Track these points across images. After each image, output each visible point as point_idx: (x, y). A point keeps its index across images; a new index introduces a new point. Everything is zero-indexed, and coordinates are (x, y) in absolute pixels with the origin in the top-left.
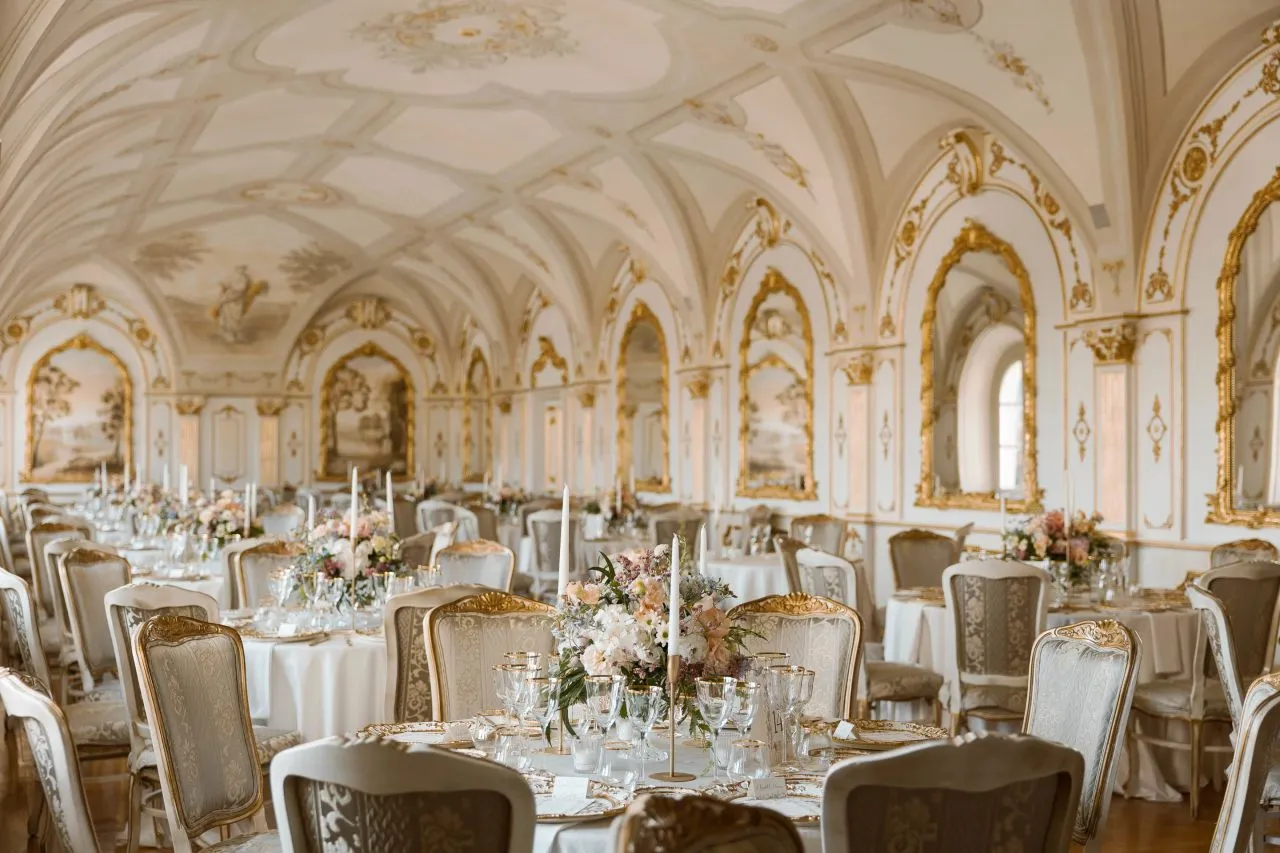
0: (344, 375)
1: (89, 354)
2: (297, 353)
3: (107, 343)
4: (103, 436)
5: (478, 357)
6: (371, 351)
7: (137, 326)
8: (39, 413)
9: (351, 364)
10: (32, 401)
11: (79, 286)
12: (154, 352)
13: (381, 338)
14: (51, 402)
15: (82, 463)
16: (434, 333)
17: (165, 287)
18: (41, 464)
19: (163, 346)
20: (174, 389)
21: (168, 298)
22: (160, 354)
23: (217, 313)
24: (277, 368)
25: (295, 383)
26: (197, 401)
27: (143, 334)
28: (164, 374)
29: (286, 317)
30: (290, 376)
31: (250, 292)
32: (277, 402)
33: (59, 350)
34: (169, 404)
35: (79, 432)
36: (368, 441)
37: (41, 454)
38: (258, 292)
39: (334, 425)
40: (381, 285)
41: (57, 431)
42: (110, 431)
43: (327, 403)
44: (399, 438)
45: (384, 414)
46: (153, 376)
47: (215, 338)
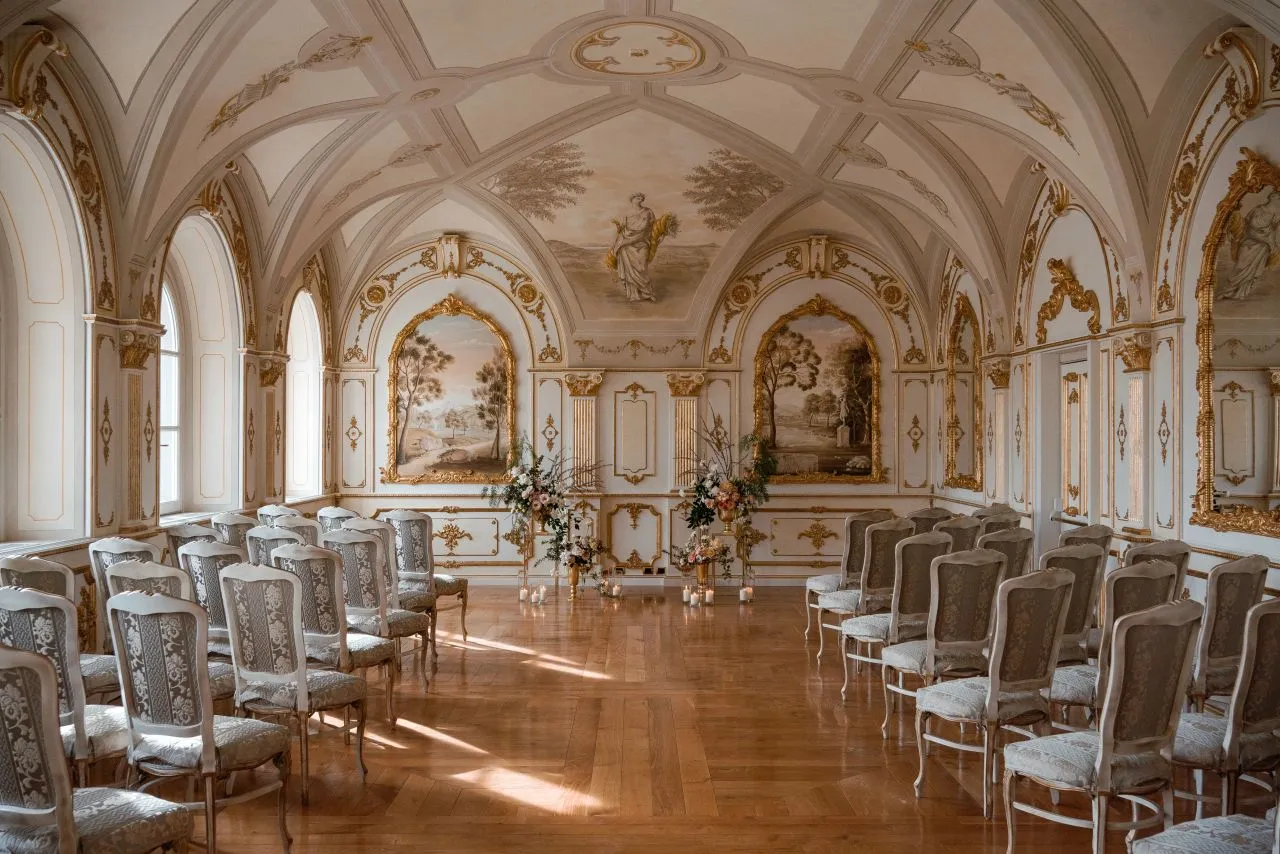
0: (785, 342)
1: (463, 321)
2: (723, 312)
3: (485, 306)
4: (479, 422)
5: (965, 312)
6: (821, 308)
7: (521, 282)
8: (405, 395)
9: (793, 326)
10: (395, 380)
11: (449, 234)
12: (541, 317)
13: (833, 290)
14: (418, 381)
15: (455, 457)
16: (905, 281)
17: (544, 228)
18: (408, 459)
19: (552, 308)
20: (565, 363)
21: (551, 243)
22: (548, 319)
23: (615, 264)
24: (696, 333)
25: (720, 352)
26: (594, 377)
27: (528, 293)
28: (554, 343)
29: (705, 264)
30: (715, 344)
31: (654, 232)
32: (696, 377)
33: (427, 316)
34: (559, 382)
35: (451, 419)
36: (816, 428)
37: (408, 447)
38: (663, 233)
39: (772, 407)
41: (425, 417)
42: (489, 417)
43: (762, 378)
44: (860, 424)
45: (838, 392)
46: (540, 346)
47: (613, 295)
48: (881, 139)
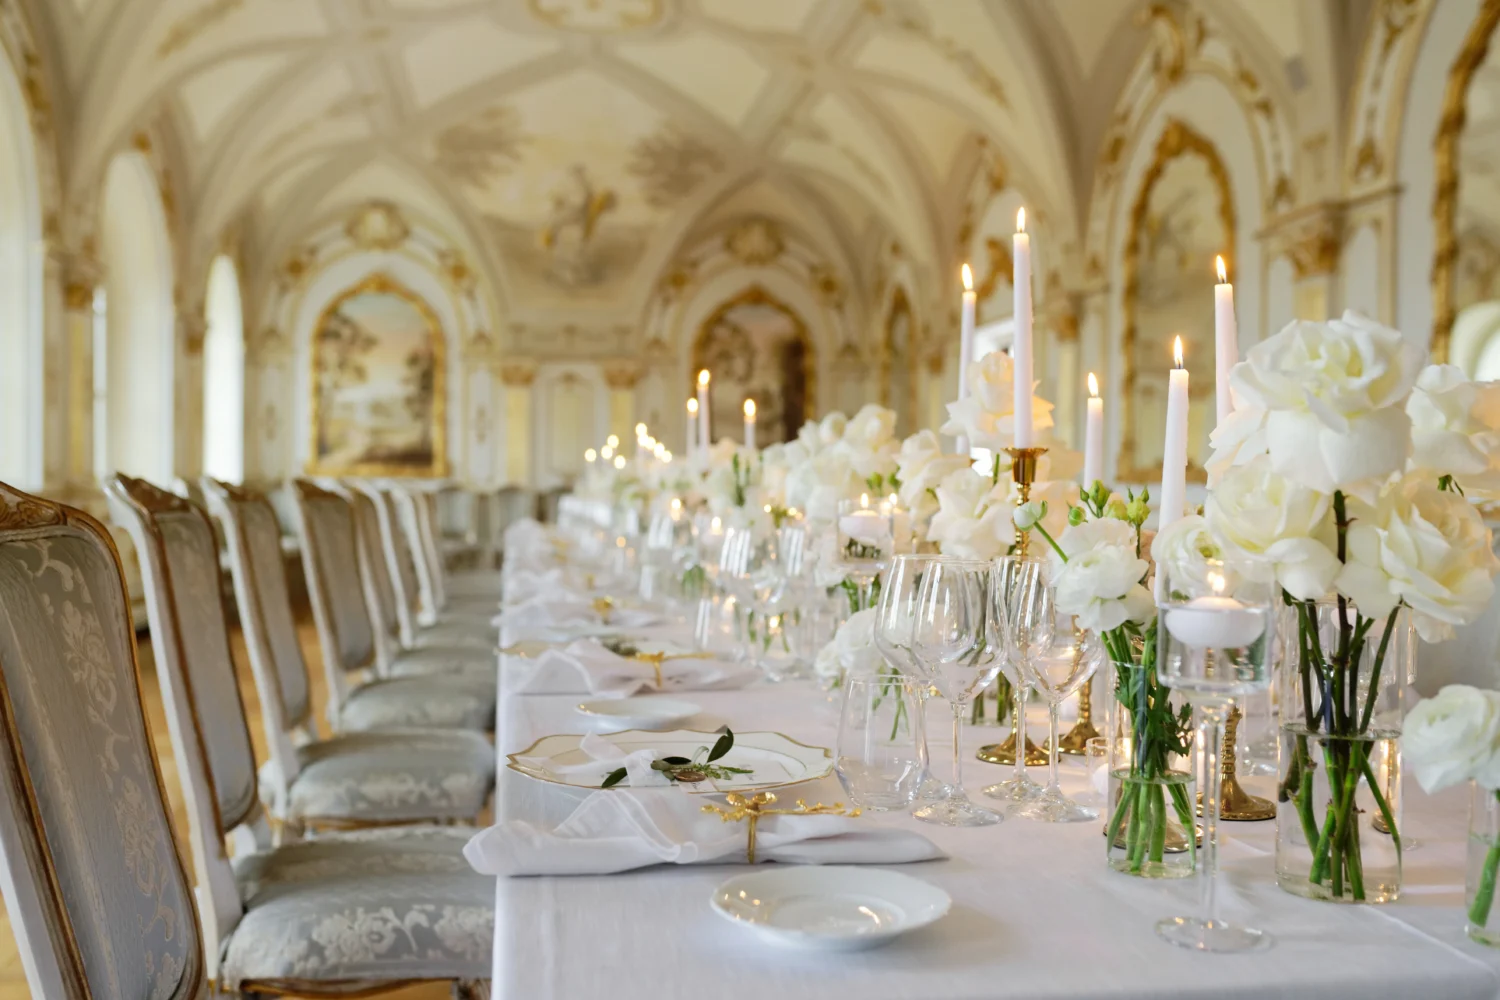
0: (722, 332)
1: (388, 303)
2: (659, 301)
3: (412, 285)
4: (408, 414)
5: (901, 304)
6: (757, 297)
7: (451, 261)
8: (327, 381)
9: (732, 318)
10: (319, 364)
11: (377, 205)
12: (472, 297)
13: (771, 279)
14: (341, 366)
15: (382, 452)
16: (842, 272)
17: (477, 200)
19: (483, 291)
20: (498, 349)
21: (484, 218)
22: (480, 301)
23: (550, 240)
24: (633, 320)
25: (657, 343)
26: (528, 365)
27: (458, 272)
28: (486, 329)
29: (641, 248)
30: (650, 333)
31: (593, 208)
32: (631, 367)
33: (351, 294)
34: (492, 371)
35: (378, 408)
37: (332, 433)
38: (602, 208)
40: (770, 198)
41: (348, 407)
42: (416, 407)
45: (775, 387)
46: (471, 330)
47: (549, 277)
48: (830, 111)
